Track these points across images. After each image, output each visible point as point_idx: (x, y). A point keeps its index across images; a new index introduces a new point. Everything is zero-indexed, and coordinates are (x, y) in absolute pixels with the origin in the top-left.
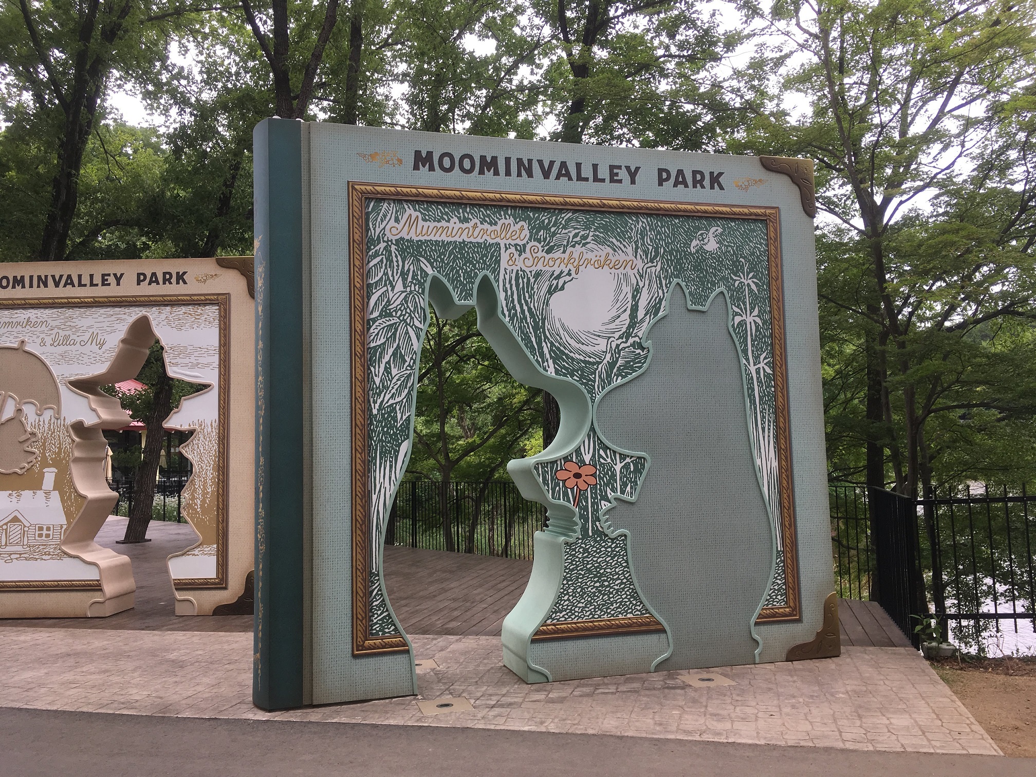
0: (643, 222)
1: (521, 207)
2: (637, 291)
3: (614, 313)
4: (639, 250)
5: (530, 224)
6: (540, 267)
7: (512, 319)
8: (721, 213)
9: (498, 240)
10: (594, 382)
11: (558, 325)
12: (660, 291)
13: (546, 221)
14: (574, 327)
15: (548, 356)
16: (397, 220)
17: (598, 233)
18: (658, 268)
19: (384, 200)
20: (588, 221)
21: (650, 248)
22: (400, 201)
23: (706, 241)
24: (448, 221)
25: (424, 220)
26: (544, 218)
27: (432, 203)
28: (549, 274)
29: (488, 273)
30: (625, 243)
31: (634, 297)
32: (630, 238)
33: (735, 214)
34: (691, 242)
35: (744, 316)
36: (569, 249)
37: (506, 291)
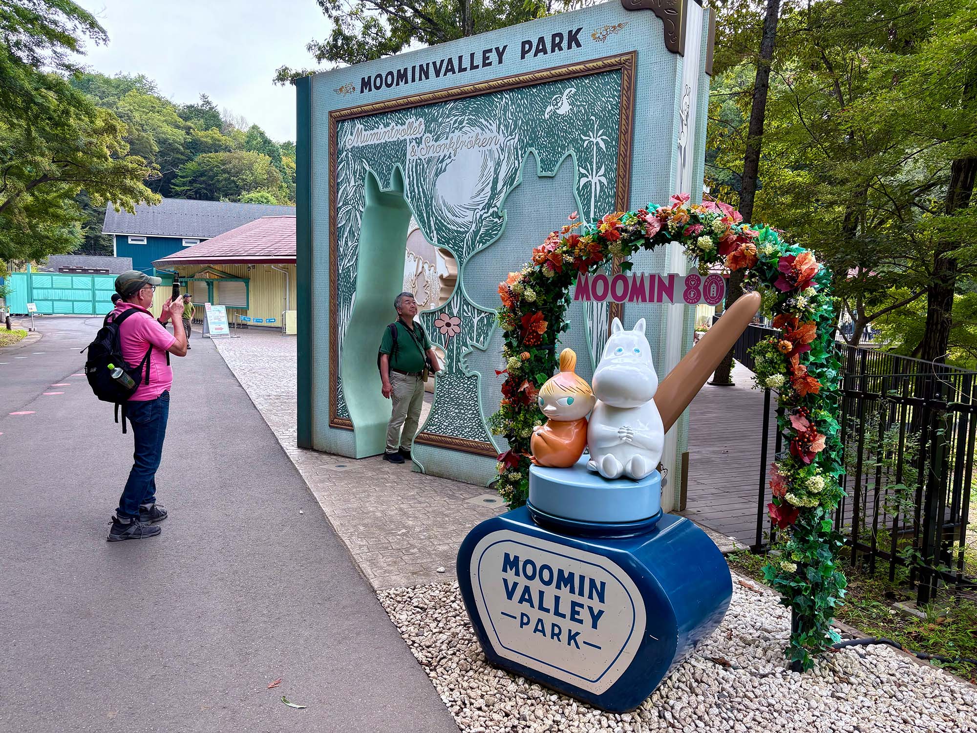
0: (506, 98)
1: (420, 106)
2: (498, 164)
3: (480, 187)
4: (502, 126)
5: (425, 120)
6: (431, 154)
7: (412, 200)
8: (575, 72)
9: (406, 137)
10: (463, 249)
11: (441, 202)
12: (516, 162)
13: (436, 114)
14: (451, 203)
15: (433, 228)
16: (352, 134)
17: (471, 116)
18: (516, 140)
19: (345, 120)
20: (465, 107)
21: (510, 121)
22: (353, 119)
23: (559, 104)
24: (378, 128)
25: (365, 130)
26: (434, 111)
27: (369, 116)
28: (436, 160)
29: (399, 164)
30: (491, 122)
31: (496, 170)
32: (495, 115)
33: (589, 70)
34: (546, 109)
35: (590, 177)
36: (451, 135)
37: (409, 178)
